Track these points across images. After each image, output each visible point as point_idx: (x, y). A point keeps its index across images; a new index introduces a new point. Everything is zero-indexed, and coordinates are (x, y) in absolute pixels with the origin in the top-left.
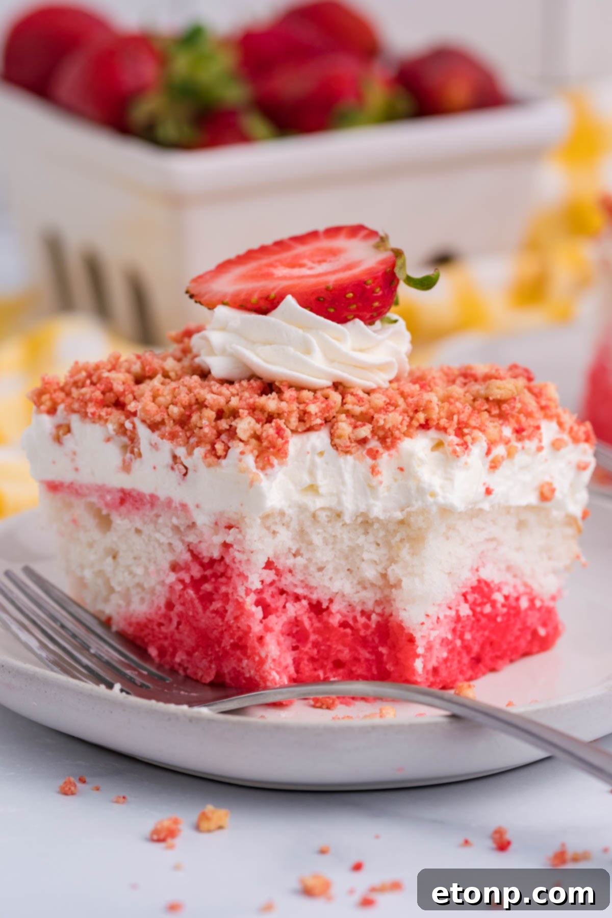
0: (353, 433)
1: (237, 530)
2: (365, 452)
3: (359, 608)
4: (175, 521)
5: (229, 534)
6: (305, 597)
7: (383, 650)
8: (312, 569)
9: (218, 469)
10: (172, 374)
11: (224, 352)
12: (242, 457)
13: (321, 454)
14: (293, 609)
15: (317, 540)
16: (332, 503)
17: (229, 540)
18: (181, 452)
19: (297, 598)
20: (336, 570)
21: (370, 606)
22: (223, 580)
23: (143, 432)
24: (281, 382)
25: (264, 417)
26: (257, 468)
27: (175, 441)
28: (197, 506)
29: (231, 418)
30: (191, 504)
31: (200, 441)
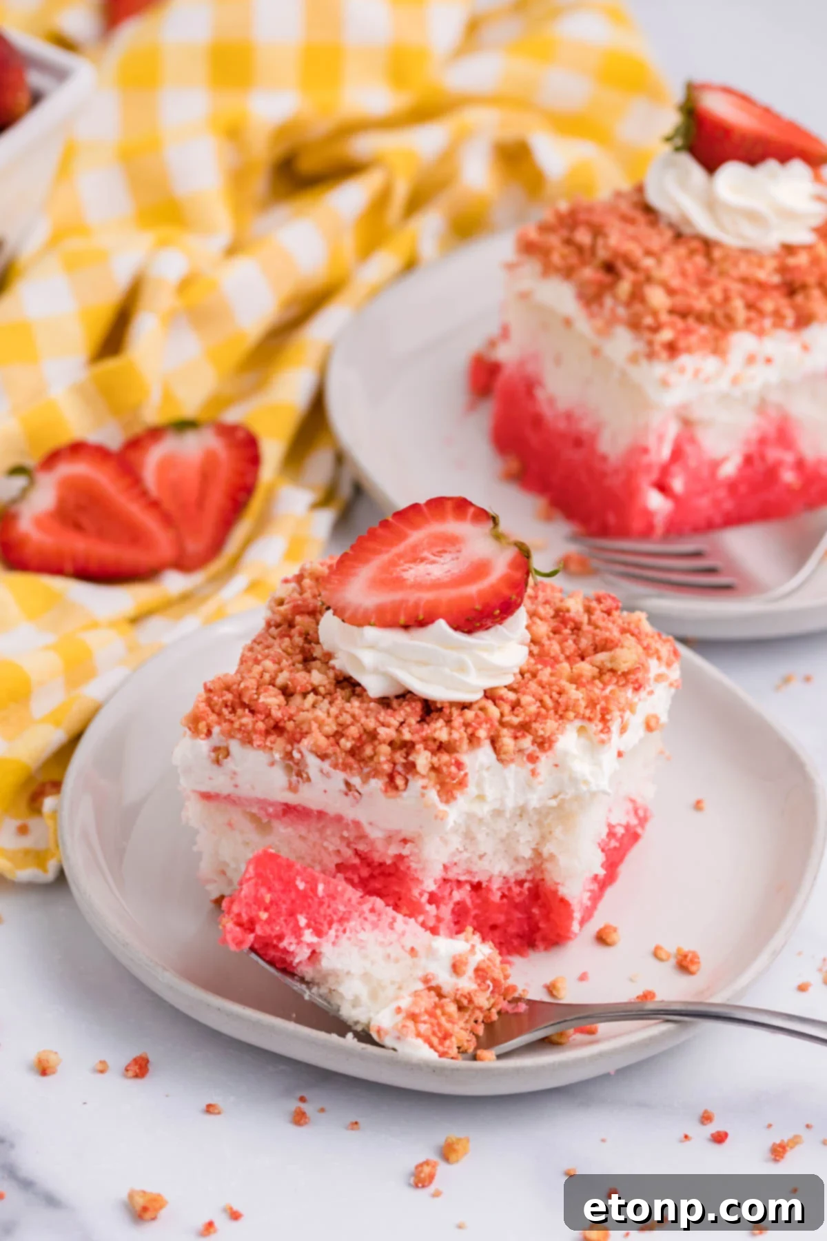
0: (515, 745)
1: (413, 845)
2: (525, 759)
3: (512, 880)
4: (345, 834)
5: (404, 848)
6: (467, 882)
7: (535, 911)
8: (475, 859)
9: (399, 800)
10: (322, 690)
11: (376, 671)
12: (425, 791)
13: (488, 769)
14: (457, 896)
15: (481, 837)
16: (497, 805)
17: (405, 852)
18: (356, 781)
19: (459, 883)
20: (495, 854)
21: (523, 876)
22: (393, 879)
23: (313, 762)
24: (442, 703)
25: (434, 746)
26: (441, 801)
27: (348, 770)
28: (371, 824)
29: (405, 750)
30: (364, 822)
31: (376, 773)
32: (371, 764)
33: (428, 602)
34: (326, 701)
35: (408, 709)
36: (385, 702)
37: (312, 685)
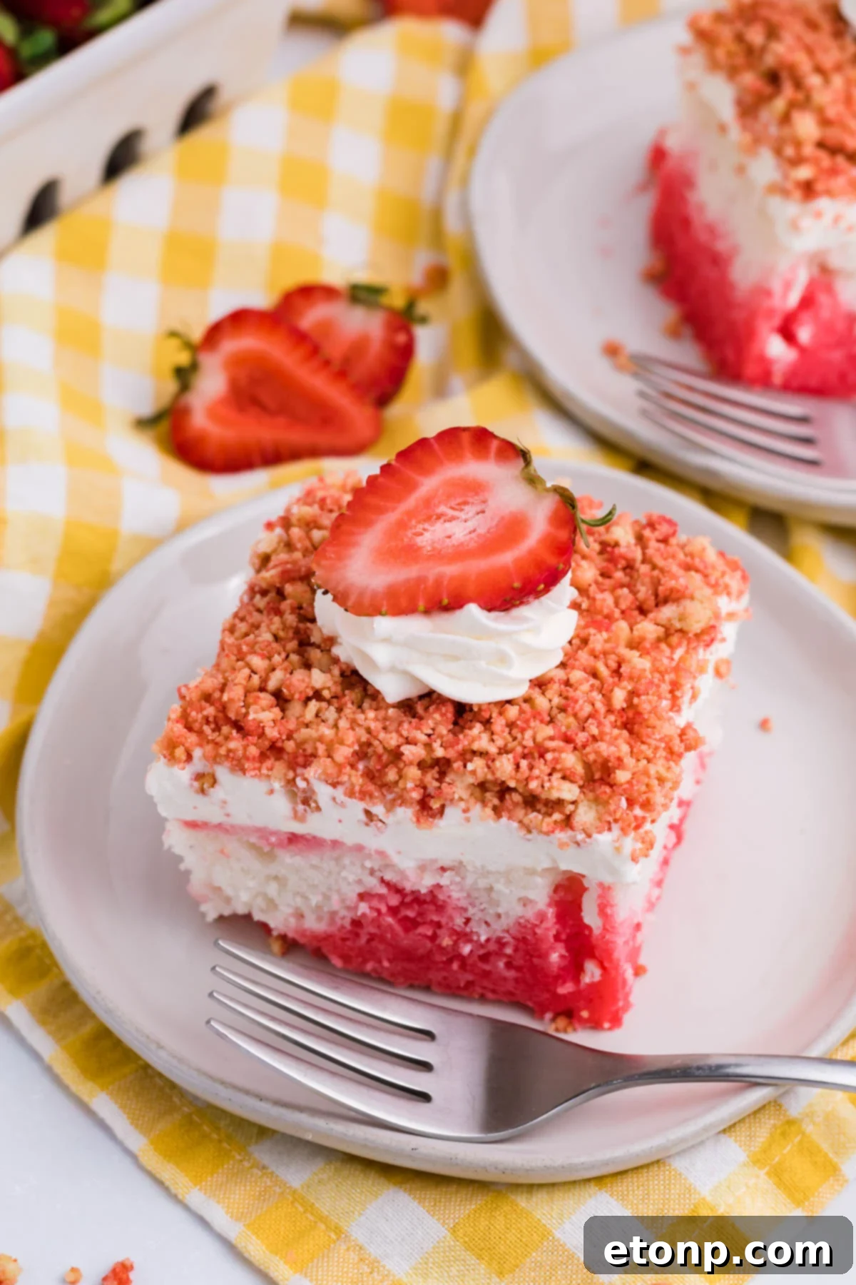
1: (453, 873)
4: (368, 863)
5: (442, 876)
9: (434, 829)
10: (326, 694)
11: (393, 669)
17: (444, 881)
18: (378, 810)
23: (321, 788)
24: (480, 706)
27: (367, 798)
28: (399, 853)
29: (437, 769)
30: (391, 852)
31: (402, 800)
32: (396, 790)
33: (452, 579)
34: (332, 709)
35: (437, 716)
36: (407, 706)
37: (313, 688)
